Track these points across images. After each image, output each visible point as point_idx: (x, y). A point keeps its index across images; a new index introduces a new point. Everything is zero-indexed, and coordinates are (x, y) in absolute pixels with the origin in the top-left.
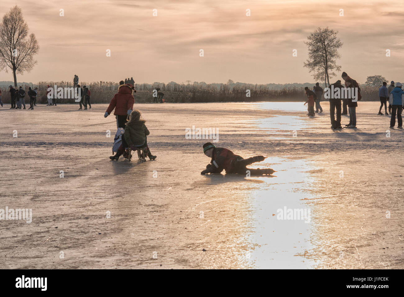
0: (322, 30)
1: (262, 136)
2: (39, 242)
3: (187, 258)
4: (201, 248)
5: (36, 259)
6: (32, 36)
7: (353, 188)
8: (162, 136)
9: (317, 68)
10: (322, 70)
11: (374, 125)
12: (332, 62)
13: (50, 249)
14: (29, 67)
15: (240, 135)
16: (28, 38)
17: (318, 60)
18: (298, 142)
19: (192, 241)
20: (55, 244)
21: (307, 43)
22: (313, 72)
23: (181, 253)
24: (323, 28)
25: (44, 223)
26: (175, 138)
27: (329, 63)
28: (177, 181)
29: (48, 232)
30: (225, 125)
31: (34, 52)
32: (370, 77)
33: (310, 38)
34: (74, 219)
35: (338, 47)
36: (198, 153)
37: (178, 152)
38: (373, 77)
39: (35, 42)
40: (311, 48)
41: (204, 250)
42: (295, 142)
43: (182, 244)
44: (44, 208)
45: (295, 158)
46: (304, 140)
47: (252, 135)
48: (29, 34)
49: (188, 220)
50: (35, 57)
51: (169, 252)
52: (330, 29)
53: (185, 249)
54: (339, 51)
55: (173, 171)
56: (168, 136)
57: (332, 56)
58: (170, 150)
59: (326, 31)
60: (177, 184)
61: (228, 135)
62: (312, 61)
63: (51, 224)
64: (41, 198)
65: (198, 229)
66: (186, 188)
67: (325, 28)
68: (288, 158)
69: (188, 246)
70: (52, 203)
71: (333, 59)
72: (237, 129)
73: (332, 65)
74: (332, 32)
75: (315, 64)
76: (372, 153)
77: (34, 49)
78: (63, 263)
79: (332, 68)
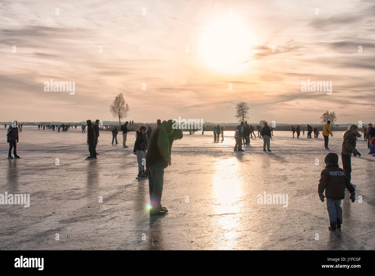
0: (241, 103)
1: (214, 148)
2: (118, 197)
3: (173, 205)
4: (179, 201)
5: (115, 205)
6: (127, 104)
7: (245, 173)
8: (175, 147)
9: (240, 117)
10: (242, 118)
11: (259, 143)
12: (246, 115)
13: (121, 201)
14: (125, 117)
15: (205, 147)
16: (125, 105)
17: (240, 114)
18: (228, 151)
19: (177, 198)
20: (124, 198)
21: (236, 108)
22: (238, 119)
23: (171, 204)
24: (242, 102)
25: (121, 188)
26: (180, 148)
27: (244, 116)
28: (176, 169)
29: (122, 193)
30: (201, 142)
31: (128, 111)
32: (261, 121)
33: (237, 106)
34: (133, 187)
35: (248, 109)
36: (187, 156)
37: (179, 155)
38: (262, 121)
39: (128, 107)
40: (237, 110)
41: (180, 202)
42: (226, 151)
43: (173, 199)
44: (122, 181)
45: (225, 159)
46: (230, 150)
47: (210, 147)
48: (125, 104)
49: (177, 188)
50: (128, 113)
51: (167, 203)
52: (245, 102)
53: (173, 201)
54: (248, 111)
55: (176, 164)
56: (177, 147)
57: (246, 113)
58: (177, 154)
59: (243, 103)
60: (176, 171)
61: (201, 147)
62: (238, 115)
63: (124, 189)
64: (122, 177)
65: (180, 192)
66: (179, 173)
67: (243, 102)
68: (222, 158)
69: (175, 200)
70: (126, 179)
71: (246, 114)
72: (204, 144)
73: (246, 116)
74: (245, 103)
75: (239, 116)
76: (256, 156)
77: (127, 110)
78: (125, 207)
79: (245, 117)
